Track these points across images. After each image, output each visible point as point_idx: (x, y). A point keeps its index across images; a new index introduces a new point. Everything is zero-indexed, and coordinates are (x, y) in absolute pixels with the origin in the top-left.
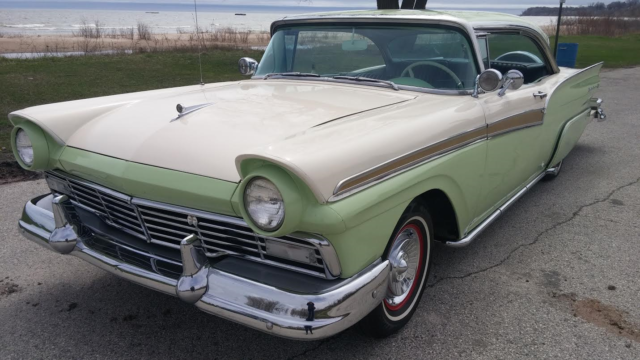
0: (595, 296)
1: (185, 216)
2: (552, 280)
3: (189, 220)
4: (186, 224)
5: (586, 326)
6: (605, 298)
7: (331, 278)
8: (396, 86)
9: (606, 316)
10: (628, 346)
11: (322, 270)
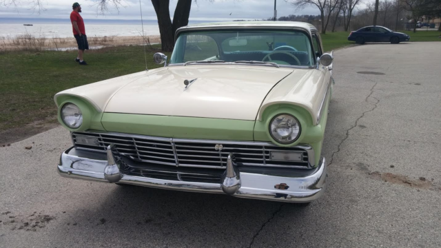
0: (387, 171)
1: (214, 145)
2: (362, 167)
3: (216, 148)
4: (214, 150)
5: (394, 185)
6: (392, 171)
7: (310, 168)
8: (278, 65)
9: (399, 180)
10: (418, 191)
11: (306, 164)
